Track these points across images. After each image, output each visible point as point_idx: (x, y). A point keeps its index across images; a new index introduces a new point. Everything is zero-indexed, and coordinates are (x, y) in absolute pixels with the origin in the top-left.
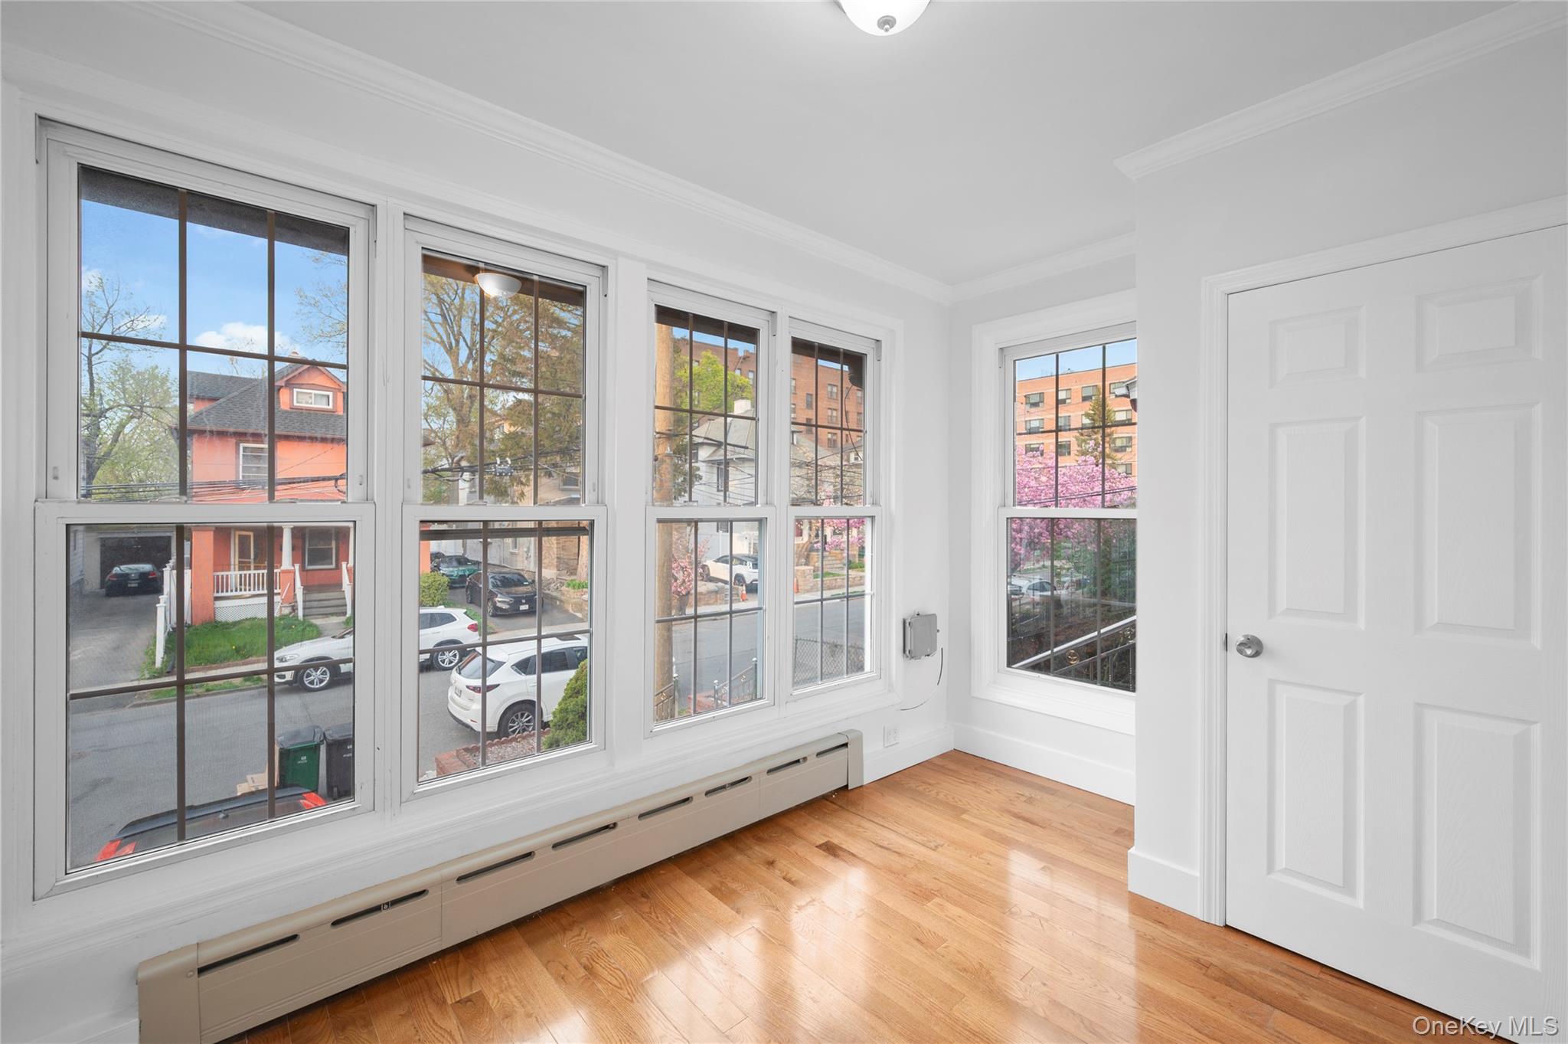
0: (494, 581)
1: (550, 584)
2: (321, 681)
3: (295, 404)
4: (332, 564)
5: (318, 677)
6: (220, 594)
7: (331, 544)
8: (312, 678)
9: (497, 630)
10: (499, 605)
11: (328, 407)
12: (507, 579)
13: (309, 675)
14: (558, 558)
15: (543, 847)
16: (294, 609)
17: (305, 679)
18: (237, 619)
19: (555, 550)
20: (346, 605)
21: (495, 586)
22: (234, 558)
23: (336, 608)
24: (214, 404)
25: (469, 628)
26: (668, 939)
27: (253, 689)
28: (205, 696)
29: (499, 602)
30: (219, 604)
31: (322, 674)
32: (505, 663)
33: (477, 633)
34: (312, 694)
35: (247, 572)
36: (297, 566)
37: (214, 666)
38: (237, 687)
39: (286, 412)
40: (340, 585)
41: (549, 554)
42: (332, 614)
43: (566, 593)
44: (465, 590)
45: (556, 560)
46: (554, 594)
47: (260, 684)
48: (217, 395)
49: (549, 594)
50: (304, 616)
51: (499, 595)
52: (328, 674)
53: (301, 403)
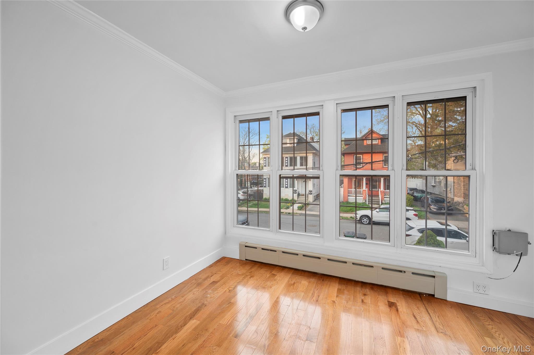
0: (432, 200)
1: (460, 204)
2: (366, 222)
3: (368, 143)
4: (377, 189)
5: (365, 220)
6: (349, 195)
7: (377, 183)
8: (364, 220)
9: (430, 218)
10: (432, 209)
11: (376, 143)
12: (438, 200)
13: (363, 220)
14: (464, 194)
15: (301, 254)
16: (366, 201)
17: (362, 220)
18: (353, 202)
19: (463, 190)
20: (379, 202)
21: (432, 202)
22: (353, 186)
23: (377, 202)
24: (349, 146)
25: (414, 215)
26: (315, 289)
27: (352, 220)
28: (342, 219)
29: (432, 208)
30: (349, 197)
31: (367, 220)
32: (414, 228)
33: (417, 217)
34: (364, 225)
35: (360, 190)
36: (367, 189)
37: (345, 213)
38: (348, 219)
39: (366, 146)
40: (378, 196)
41: (460, 192)
42: (376, 204)
43: (466, 209)
44: (420, 202)
45: (463, 194)
46: (461, 208)
47: (354, 219)
48: (349, 143)
49: (458, 208)
50: (368, 203)
51: (432, 205)
52: (368, 221)
53: (369, 143)
